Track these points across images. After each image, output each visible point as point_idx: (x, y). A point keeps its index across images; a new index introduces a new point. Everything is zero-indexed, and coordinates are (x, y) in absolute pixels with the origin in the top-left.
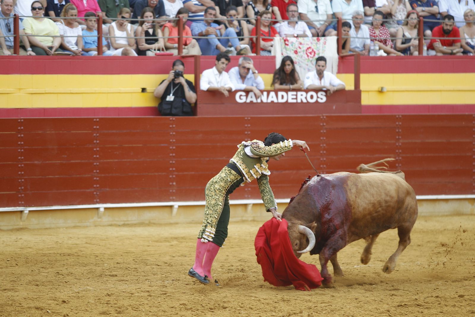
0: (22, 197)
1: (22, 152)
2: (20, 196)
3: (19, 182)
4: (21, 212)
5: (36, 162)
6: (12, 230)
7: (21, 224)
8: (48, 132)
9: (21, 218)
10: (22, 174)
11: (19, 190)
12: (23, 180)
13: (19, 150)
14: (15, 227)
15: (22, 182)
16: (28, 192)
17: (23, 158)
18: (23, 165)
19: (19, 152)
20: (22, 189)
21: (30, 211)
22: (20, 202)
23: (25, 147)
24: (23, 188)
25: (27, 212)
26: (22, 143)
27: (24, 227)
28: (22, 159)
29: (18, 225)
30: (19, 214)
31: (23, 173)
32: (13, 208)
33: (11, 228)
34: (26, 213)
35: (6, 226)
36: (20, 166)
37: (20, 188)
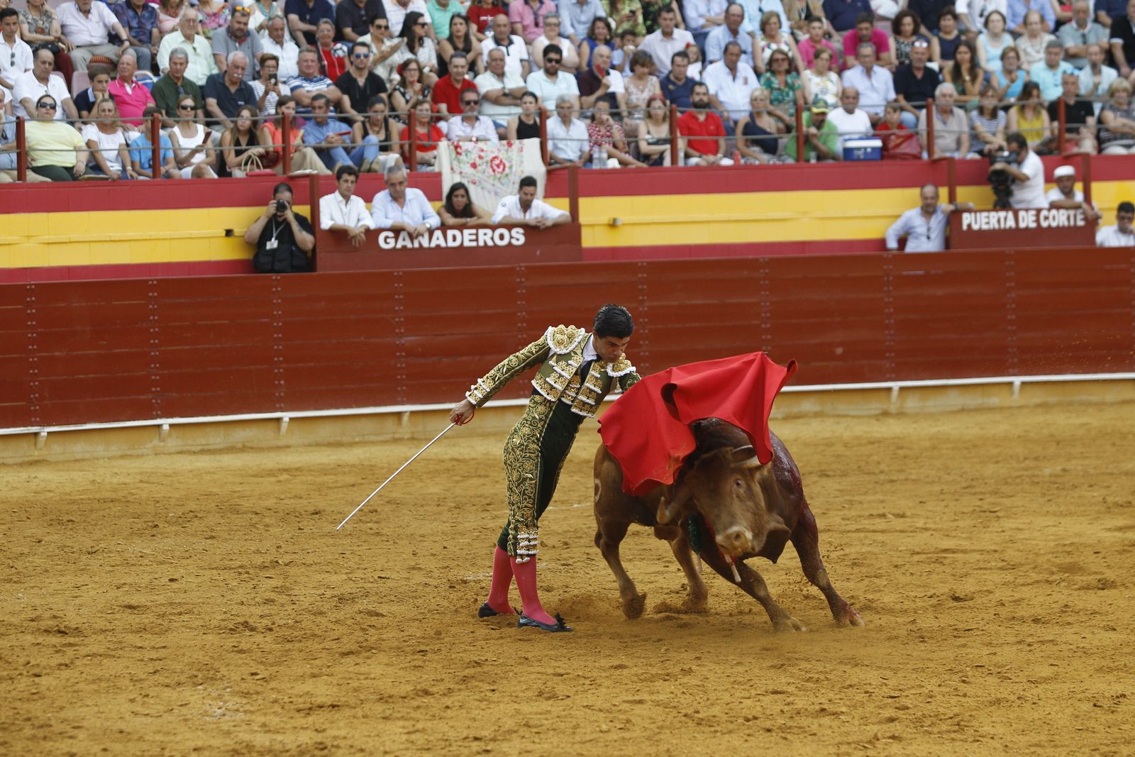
0: (36, 410)
1: (34, 338)
2: (32, 408)
3: (31, 386)
4: (36, 434)
5: (57, 354)
6: (21, 465)
7: (36, 454)
8: (74, 305)
9: (35, 444)
10: (36, 374)
11: (31, 399)
12: (37, 383)
13: (30, 335)
14: (26, 459)
15: (36, 386)
16: (46, 402)
17: (35, 347)
18: (36, 359)
19: (30, 338)
20: (36, 398)
21: (48, 433)
22: (33, 419)
23: (39, 330)
24: (37, 395)
25: (46, 434)
26: (34, 323)
27: (42, 458)
28: (35, 350)
29: (31, 456)
30: (32, 439)
31: (36, 371)
32: (22, 428)
33: (19, 460)
34: (43, 437)
35: (11, 457)
36: (31, 360)
37: (32, 396)
